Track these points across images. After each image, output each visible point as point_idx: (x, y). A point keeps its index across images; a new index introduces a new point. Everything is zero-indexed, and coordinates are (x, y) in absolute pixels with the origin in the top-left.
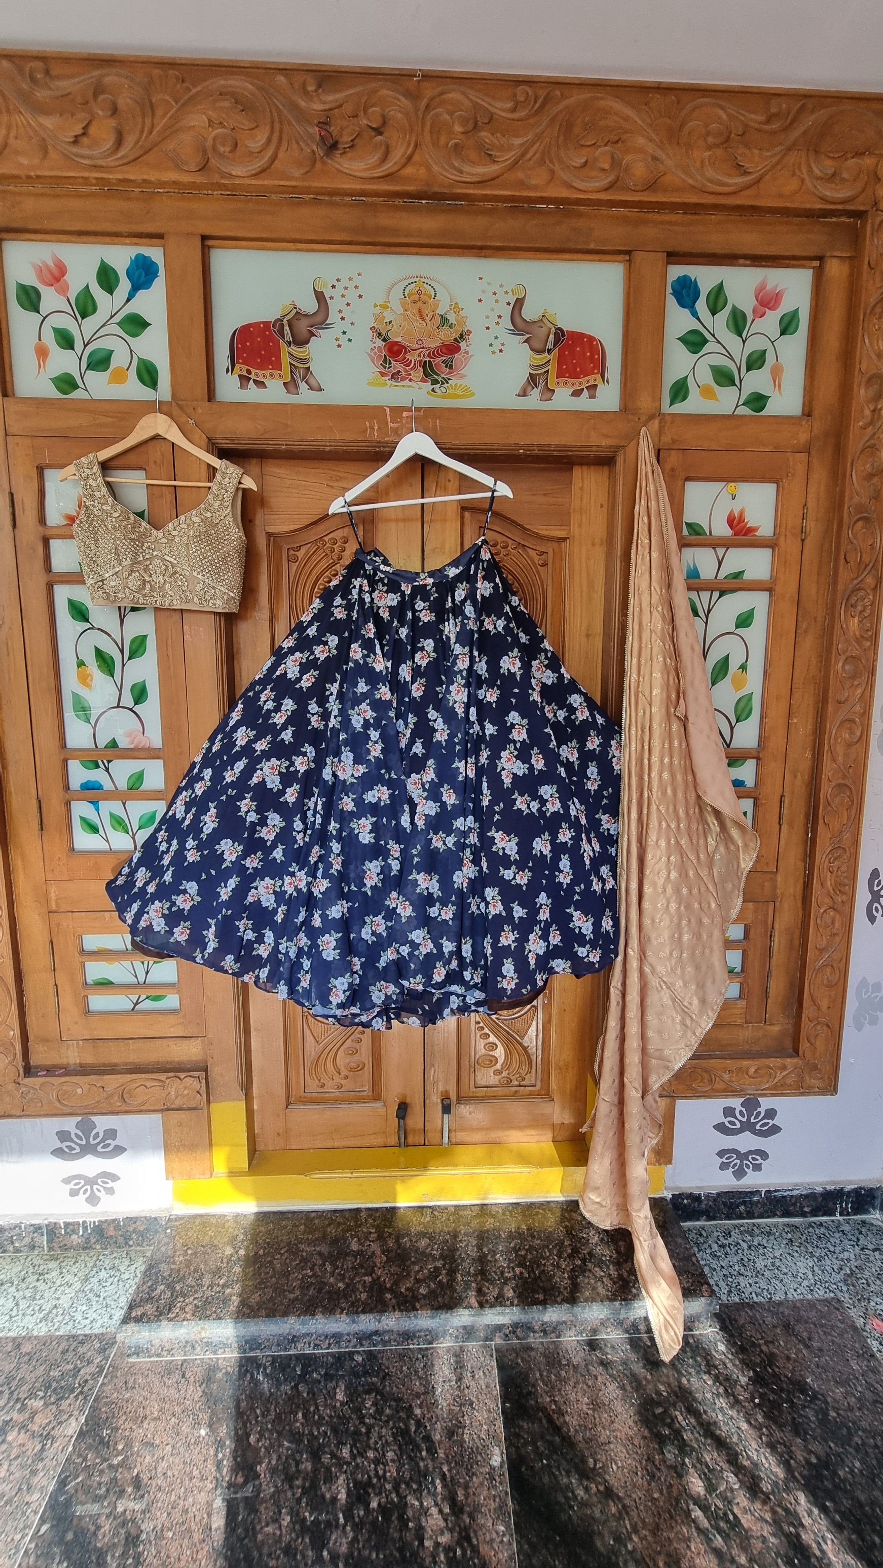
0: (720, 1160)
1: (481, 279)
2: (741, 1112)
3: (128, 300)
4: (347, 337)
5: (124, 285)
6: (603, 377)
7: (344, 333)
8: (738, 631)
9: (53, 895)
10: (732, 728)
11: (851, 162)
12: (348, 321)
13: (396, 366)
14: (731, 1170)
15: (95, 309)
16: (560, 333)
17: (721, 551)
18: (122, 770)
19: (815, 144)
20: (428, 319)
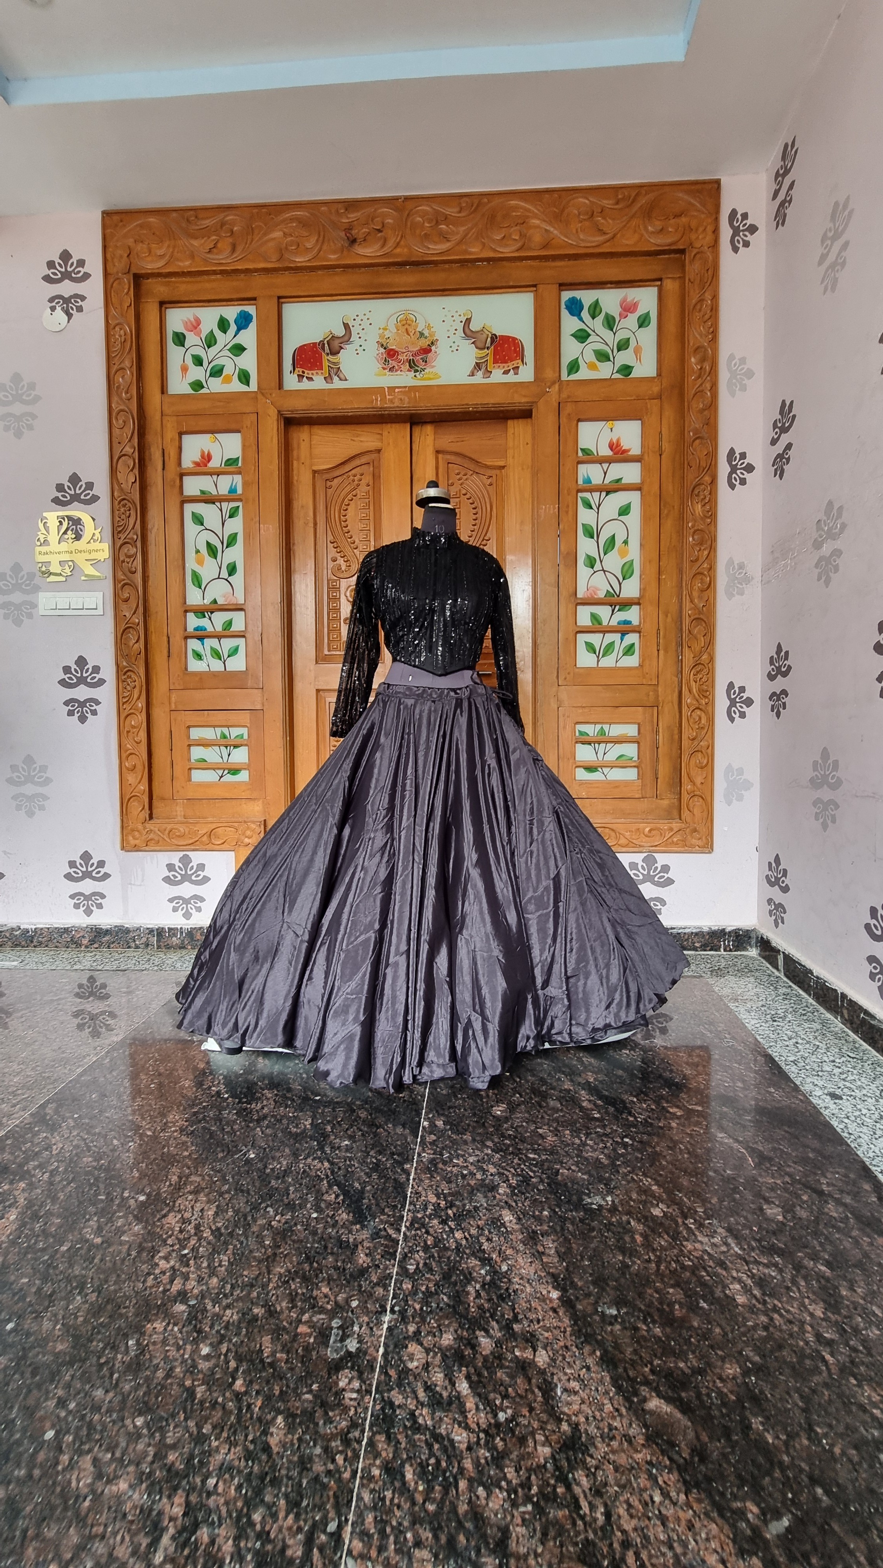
1: (444, 308)
3: (235, 336)
5: (233, 328)
7: (361, 346)
8: (621, 518)
9: (173, 699)
10: (620, 584)
11: (672, 221)
12: (363, 339)
13: (392, 363)
15: (215, 343)
16: (494, 337)
17: (605, 466)
18: (220, 619)
19: (648, 213)
20: (411, 334)
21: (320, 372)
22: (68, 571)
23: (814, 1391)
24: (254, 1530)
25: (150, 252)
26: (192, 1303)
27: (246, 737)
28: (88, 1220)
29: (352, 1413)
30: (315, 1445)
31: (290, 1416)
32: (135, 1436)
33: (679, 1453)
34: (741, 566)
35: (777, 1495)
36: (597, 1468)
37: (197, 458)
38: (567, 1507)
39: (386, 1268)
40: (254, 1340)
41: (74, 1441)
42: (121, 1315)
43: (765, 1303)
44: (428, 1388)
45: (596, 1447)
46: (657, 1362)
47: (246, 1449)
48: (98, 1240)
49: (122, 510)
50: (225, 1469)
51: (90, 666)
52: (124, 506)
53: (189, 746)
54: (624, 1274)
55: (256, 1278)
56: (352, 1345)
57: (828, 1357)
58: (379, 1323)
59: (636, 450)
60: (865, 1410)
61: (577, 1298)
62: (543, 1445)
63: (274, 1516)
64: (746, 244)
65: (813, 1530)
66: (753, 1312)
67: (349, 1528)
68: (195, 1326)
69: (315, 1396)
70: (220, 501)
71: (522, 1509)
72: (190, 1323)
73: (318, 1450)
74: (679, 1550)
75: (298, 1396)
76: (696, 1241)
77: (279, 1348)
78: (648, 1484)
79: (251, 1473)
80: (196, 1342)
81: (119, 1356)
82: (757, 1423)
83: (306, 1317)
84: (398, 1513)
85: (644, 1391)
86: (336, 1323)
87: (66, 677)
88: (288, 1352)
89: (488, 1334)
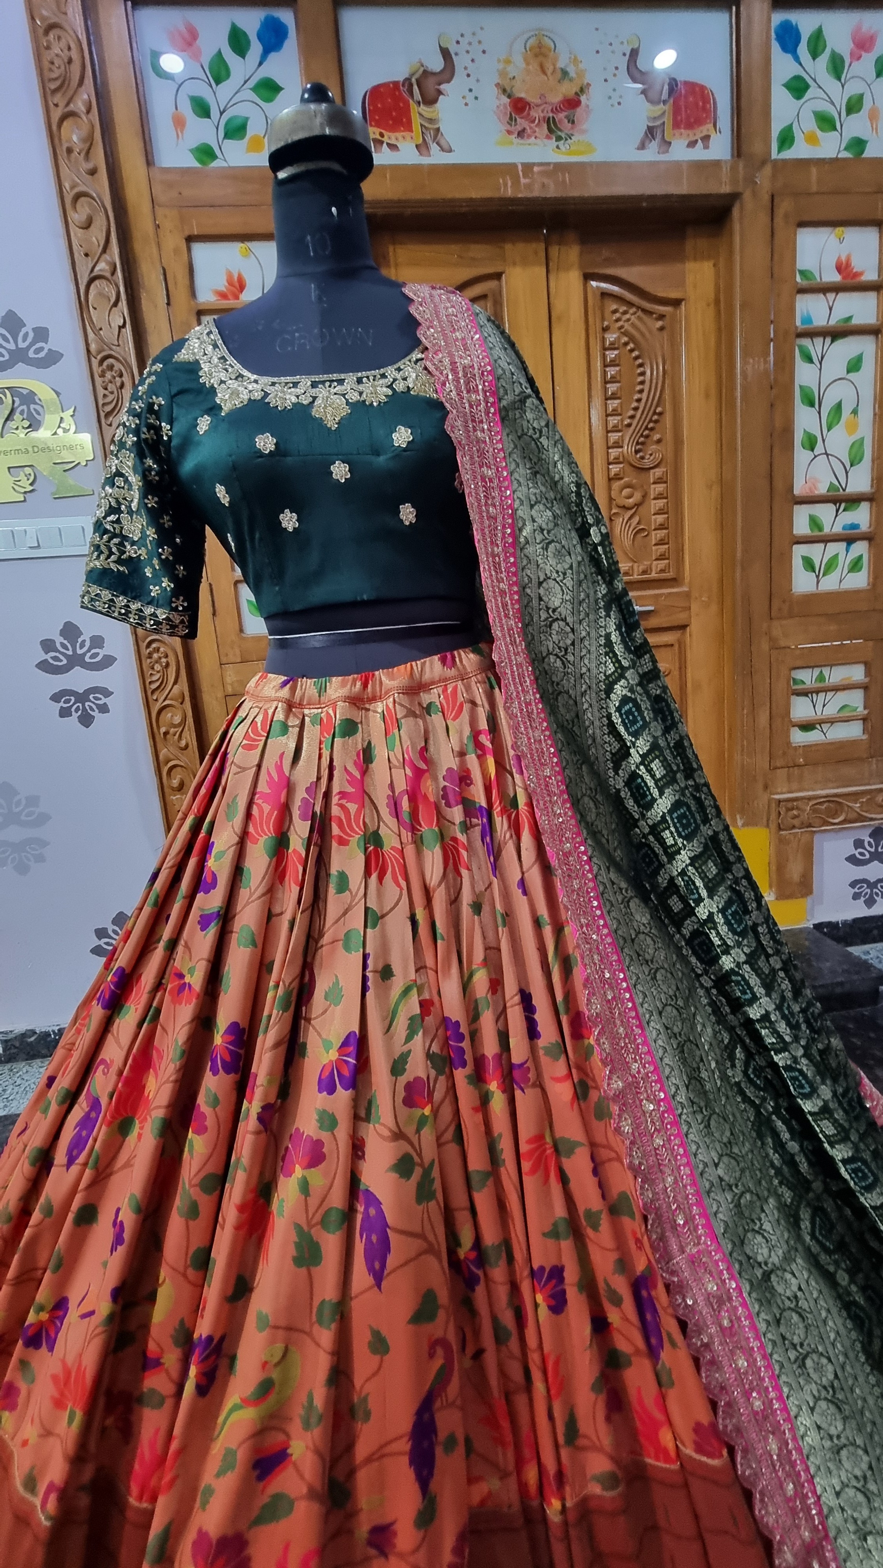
0: (853, 891)
1: (597, 29)
2: (869, 842)
3: (260, 64)
4: (472, 95)
5: (256, 48)
6: (715, 126)
7: (471, 90)
8: (851, 376)
9: (228, 680)
10: (847, 473)
12: (472, 79)
13: (522, 123)
14: (863, 899)
15: (228, 75)
16: (673, 85)
17: (831, 296)
20: (549, 72)
21: (407, 134)
22: (26, 483)
37: (222, 284)
49: (109, 375)
51: (86, 637)
52: (111, 367)
87: (48, 657)
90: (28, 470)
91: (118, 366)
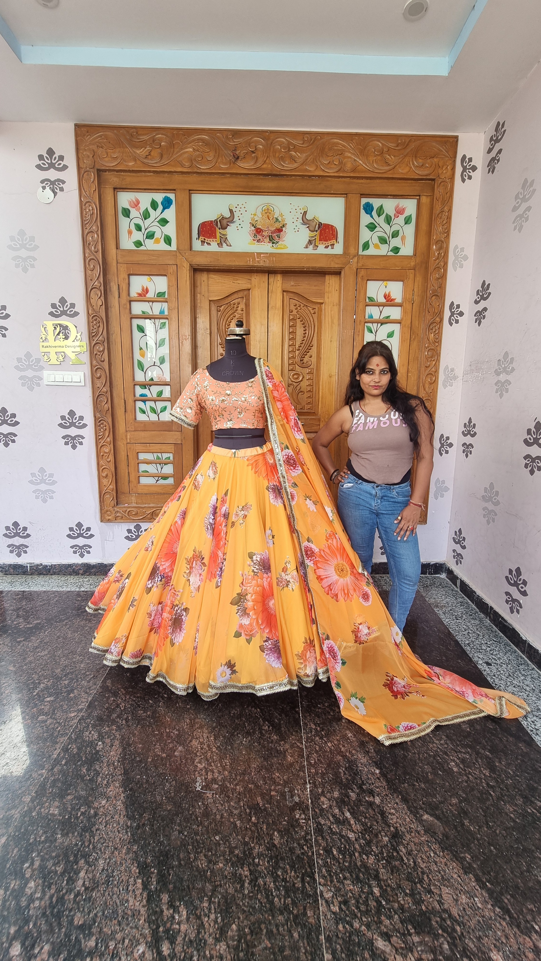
1: (291, 204)
3: (162, 213)
4: (241, 226)
5: (160, 207)
6: (336, 241)
9: (128, 437)
11: (429, 161)
12: (241, 220)
13: (259, 237)
15: (149, 217)
16: (320, 224)
17: (381, 308)
18: (155, 390)
19: (415, 154)
20: (271, 219)
21: (215, 240)
22: (61, 358)
23: (488, 808)
24: (280, 878)
25: (107, 155)
26: (220, 783)
27: (171, 458)
28: (155, 745)
29: (305, 828)
30: (294, 843)
31: (279, 831)
32: (218, 844)
33: (438, 836)
34: (452, 370)
35: (477, 851)
36: (407, 844)
37: (140, 291)
38: (399, 860)
39: (301, 762)
40: (253, 799)
41: (193, 848)
42: (189, 791)
43: (465, 770)
44: (334, 816)
45: (406, 836)
46: (424, 799)
47: (266, 846)
48: (164, 755)
49: (95, 322)
50: (260, 855)
51: (77, 416)
52: (96, 320)
53: (138, 463)
54: (405, 760)
55: (245, 770)
56: (297, 799)
57: (492, 793)
58: (306, 789)
59: (399, 300)
60: (507, 815)
61: (387, 773)
62: (385, 837)
63: (286, 872)
64: (470, 178)
65: (491, 863)
66: (461, 775)
67: (317, 875)
68: (225, 794)
69: (287, 822)
70: (155, 318)
71: (382, 862)
72: (223, 793)
73: (295, 845)
74: (443, 873)
75: (280, 823)
76: (433, 742)
77: (266, 802)
78: (428, 849)
79: (271, 856)
80: (228, 802)
81: (197, 810)
82: (466, 822)
83: (273, 787)
84: (334, 867)
85: (421, 812)
86: (286, 790)
87: (63, 422)
88: (270, 804)
89: (353, 792)
90: (62, 354)
91: (98, 319)
